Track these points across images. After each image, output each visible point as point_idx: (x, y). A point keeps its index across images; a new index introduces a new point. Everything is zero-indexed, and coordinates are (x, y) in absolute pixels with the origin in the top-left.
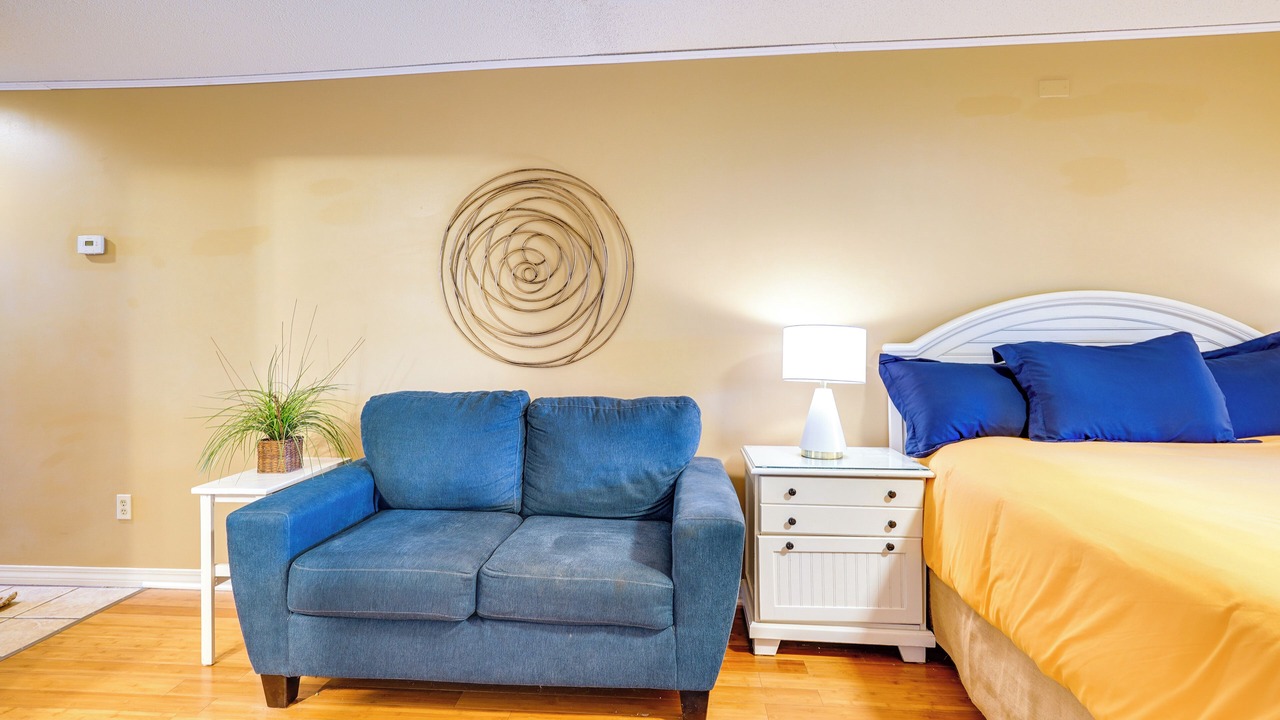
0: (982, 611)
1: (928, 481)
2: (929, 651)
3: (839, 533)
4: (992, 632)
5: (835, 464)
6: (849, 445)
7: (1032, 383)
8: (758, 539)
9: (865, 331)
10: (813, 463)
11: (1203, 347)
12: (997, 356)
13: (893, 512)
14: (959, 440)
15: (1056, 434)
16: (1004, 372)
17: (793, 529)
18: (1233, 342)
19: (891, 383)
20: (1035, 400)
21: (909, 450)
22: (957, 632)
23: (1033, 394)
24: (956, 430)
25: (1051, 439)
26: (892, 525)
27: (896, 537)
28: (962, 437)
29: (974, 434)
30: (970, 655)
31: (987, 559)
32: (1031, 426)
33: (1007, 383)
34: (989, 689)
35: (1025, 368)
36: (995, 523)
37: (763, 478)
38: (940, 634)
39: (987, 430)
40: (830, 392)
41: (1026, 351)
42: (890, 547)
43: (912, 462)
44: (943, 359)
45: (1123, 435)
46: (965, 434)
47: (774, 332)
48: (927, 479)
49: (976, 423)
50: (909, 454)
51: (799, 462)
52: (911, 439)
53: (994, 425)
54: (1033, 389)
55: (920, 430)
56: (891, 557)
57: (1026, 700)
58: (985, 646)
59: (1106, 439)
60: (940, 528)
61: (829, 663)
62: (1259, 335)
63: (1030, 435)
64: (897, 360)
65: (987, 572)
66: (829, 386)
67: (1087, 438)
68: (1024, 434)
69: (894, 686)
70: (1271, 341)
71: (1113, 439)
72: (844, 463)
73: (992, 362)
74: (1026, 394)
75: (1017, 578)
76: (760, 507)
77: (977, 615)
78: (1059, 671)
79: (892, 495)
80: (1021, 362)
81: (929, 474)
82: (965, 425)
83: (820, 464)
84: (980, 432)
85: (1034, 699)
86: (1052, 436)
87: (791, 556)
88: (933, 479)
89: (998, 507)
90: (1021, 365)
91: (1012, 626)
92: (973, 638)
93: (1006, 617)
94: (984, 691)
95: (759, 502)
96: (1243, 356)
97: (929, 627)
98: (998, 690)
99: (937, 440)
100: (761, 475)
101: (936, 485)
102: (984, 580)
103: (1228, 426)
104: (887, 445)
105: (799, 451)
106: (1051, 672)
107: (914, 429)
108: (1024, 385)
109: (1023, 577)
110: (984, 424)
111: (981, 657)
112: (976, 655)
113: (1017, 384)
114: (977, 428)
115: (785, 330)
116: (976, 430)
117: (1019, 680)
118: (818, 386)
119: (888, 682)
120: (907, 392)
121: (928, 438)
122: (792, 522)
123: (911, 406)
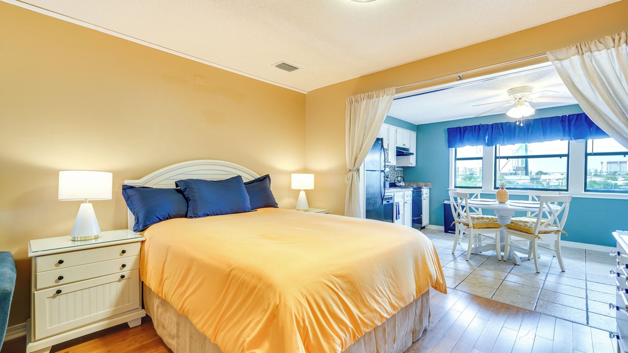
0: (160, 295)
1: (143, 242)
2: (143, 319)
3: (90, 277)
4: (164, 302)
5: (94, 241)
6: (102, 230)
7: (189, 195)
8: (34, 294)
9: (112, 174)
10: (79, 243)
11: (245, 181)
12: (177, 186)
13: (124, 259)
14: (159, 222)
15: (197, 215)
16: (179, 191)
17: (61, 282)
18: (252, 179)
19: (128, 199)
20: (190, 202)
21: (135, 229)
22: (153, 307)
23: (190, 200)
24: (157, 217)
25: (195, 217)
26: (124, 266)
27: (126, 272)
28: (160, 220)
29: (166, 218)
30: (157, 315)
31: (163, 272)
32: (188, 213)
33: (180, 196)
34: (163, 327)
35: (187, 189)
36: (166, 256)
37: (38, 258)
38: (148, 310)
39: (171, 216)
40: (91, 205)
41: (188, 183)
42: (123, 277)
43: (138, 234)
44: (154, 187)
45: (220, 213)
46: (162, 219)
47: (53, 174)
48: (142, 241)
49: (167, 214)
50: (134, 231)
51: (71, 244)
52: (136, 224)
53: (174, 214)
54: (190, 198)
55: (141, 220)
56: (124, 281)
57: (175, 326)
58: (162, 309)
59: (214, 215)
60: (147, 262)
61: (85, 346)
62: (259, 177)
63: (188, 216)
64: (131, 187)
65: (163, 277)
66: (90, 202)
67: (208, 215)
68: (186, 216)
69: (123, 342)
70: (262, 179)
71: (217, 215)
72: (99, 240)
73: (175, 188)
74: (187, 200)
75: (172, 277)
76: (36, 276)
77: (159, 297)
78: (184, 311)
79: (124, 252)
80: (186, 187)
81: (143, 239)
82: (162, 215)
83: (83, 243)
84: (169, 217)
85: (178, 324)
86: (196, 216)
87: (61, 297)
88: (145, 241)
89: (168, 249)
90: (186, 189)
91: (169, 298)
92: (158, 307)
93: (167, 295)
94: (162, 329)
95: (36, 272)
96: (255, 183)
97: (143, 307)
98: (166, 326)
99: (149, 223)
100: (37, 256)
101: (146, 243)
102: (161, 282)
103: (250, 207)
104: (127, 228)
105: (70, 238)
106: (181, 313)
107: (138, 219)
108: (187, 197)
109: (173, 277)
110: (170, 214)
111: (161, 314)
112: (159, 314)
113: (184, 196)
114: (167, 216)
115: (61, 173)
116: (166, 217)
117: (173, 319)
118: (83, 202)
119: (120, 341)
120: (135, 203)
121: (144, 222)
122: (61, 278)
123: (137, 209)
